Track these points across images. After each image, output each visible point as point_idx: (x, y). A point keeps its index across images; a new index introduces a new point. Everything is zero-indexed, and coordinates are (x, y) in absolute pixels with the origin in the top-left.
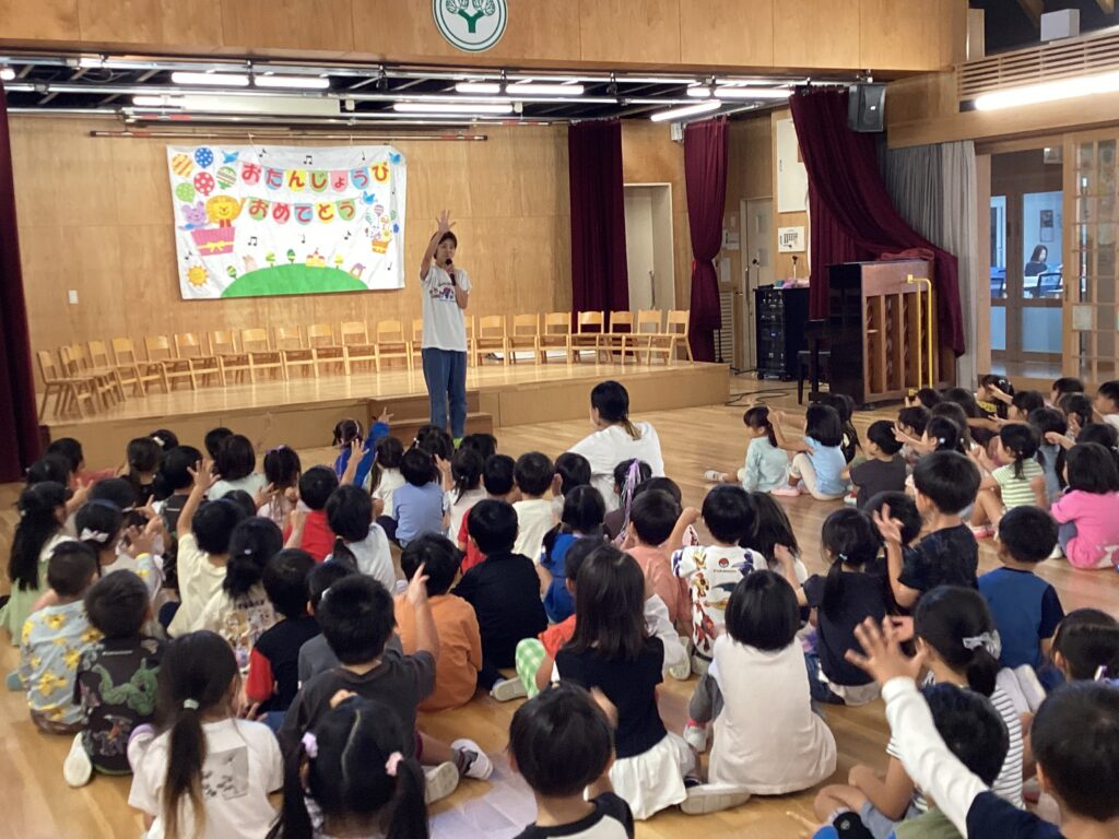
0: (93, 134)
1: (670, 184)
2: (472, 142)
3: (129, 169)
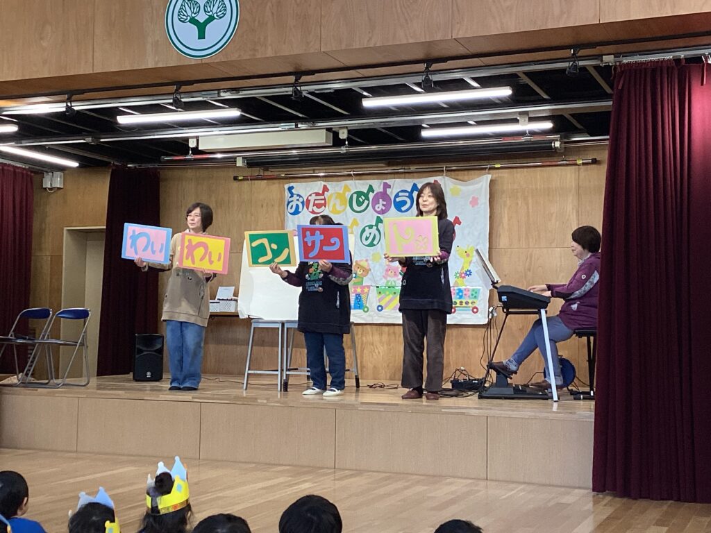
0: (235, 178)
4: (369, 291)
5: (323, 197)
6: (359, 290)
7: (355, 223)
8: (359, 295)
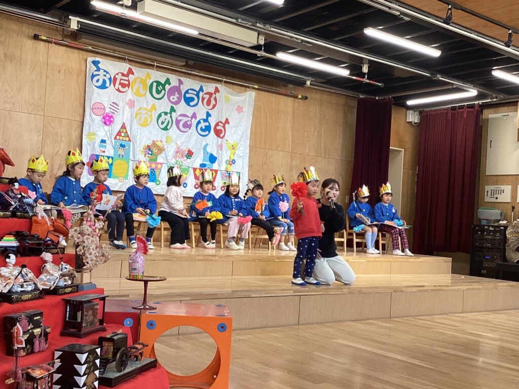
0: (36, 37)
1: (403, 150)
2: (296, 100)
3: (59, 71)
4: (161, 167)
5: (126, 78)
6: (154, 166)
7: (154, 108)
8: (153, 169)
